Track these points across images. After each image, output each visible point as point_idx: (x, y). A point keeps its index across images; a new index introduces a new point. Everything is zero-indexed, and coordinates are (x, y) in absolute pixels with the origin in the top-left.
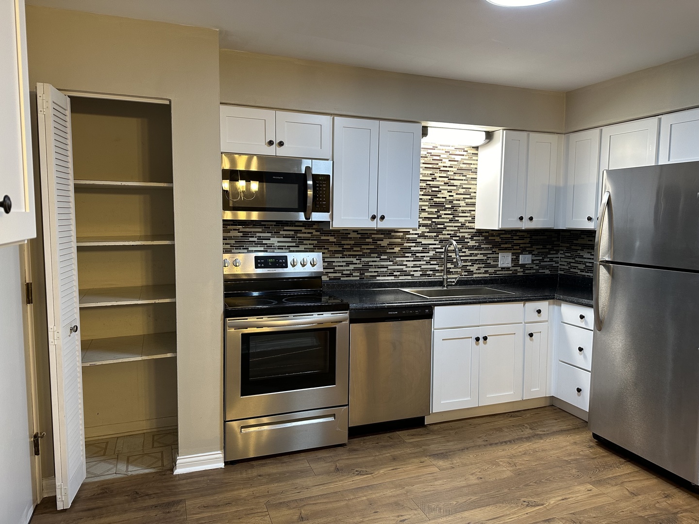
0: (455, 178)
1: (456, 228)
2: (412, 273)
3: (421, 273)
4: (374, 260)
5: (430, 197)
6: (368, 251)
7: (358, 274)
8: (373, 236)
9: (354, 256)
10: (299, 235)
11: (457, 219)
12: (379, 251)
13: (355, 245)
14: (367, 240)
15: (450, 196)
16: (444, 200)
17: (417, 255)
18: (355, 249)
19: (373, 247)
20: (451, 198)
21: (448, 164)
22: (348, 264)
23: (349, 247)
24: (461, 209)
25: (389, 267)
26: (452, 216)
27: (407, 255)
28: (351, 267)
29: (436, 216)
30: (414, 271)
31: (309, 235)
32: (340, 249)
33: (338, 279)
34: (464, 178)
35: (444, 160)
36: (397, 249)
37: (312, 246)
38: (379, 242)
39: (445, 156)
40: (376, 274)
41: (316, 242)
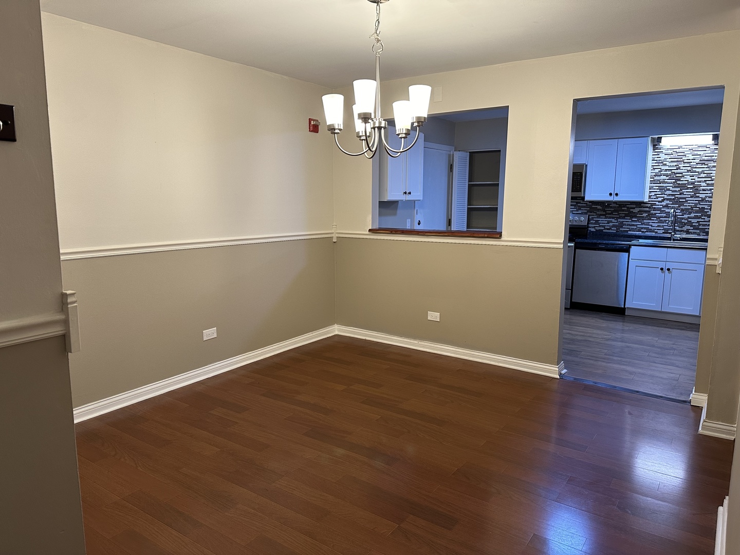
0: (697, 166)
1: (697, 202)
2: (655, 231)
3: (663, 231)
4: (627, 221)
5: (674, 181)
6: (624, 215)
7: (615, 229)
8: (627, 206)
9: (613, 218)
10: (579, 205)
11: (697, 195)
12: (632, 215)
13: (615, 211)
14: (623, 208)
15: (692, 179)
16: (686, 182)
17: (661, 219)
18: (614, 213)
19: (627, 213)
20: (693, 181)
21: (692, 157)
22: (608, 222)
23: (610, 212)
24: (701, 188)
25: (638, 226)
26: (693, 193)
27: (652, 219)
28: (611, 224)
29: (679, 193)
30: (658, 229)
31: (585, 205)
32: (604, 213)
33: (602, 230)
34: (706, 166)
35: (687, 155)
36: (645, 215)
37: (586, 211)
38: (631, 210)
39: (689, 152)
40: (628, 230)
41: (589, 209)
